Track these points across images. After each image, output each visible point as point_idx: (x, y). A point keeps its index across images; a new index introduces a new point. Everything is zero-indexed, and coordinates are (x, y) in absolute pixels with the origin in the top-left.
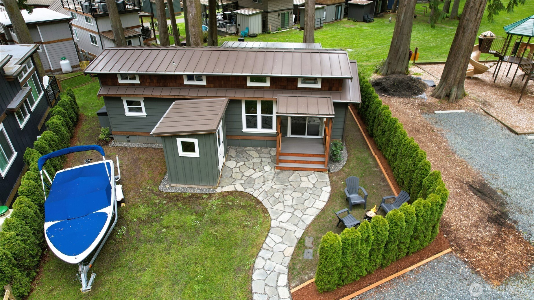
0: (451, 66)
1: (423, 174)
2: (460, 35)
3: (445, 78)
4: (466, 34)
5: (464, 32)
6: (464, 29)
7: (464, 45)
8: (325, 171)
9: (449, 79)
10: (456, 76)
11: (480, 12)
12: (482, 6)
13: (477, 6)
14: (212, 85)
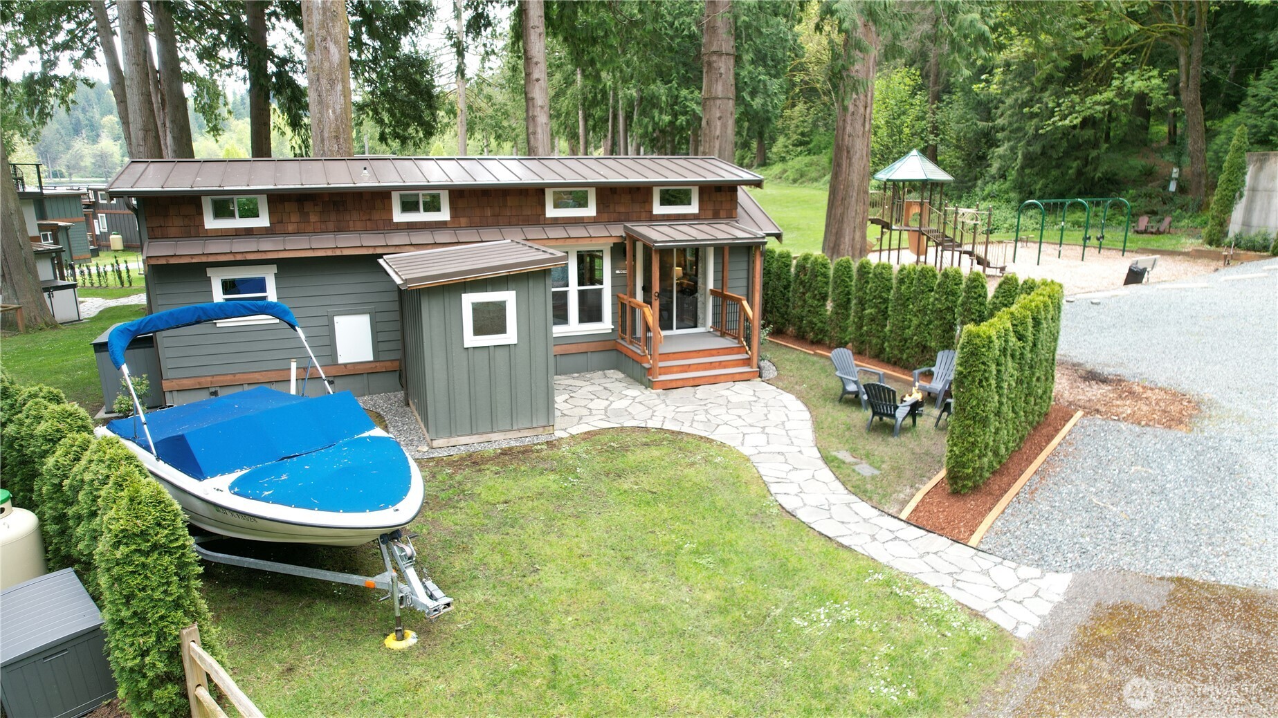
8: (754, 377)
12: (868, 109)
13: (862, 110)
14: (463, 221)
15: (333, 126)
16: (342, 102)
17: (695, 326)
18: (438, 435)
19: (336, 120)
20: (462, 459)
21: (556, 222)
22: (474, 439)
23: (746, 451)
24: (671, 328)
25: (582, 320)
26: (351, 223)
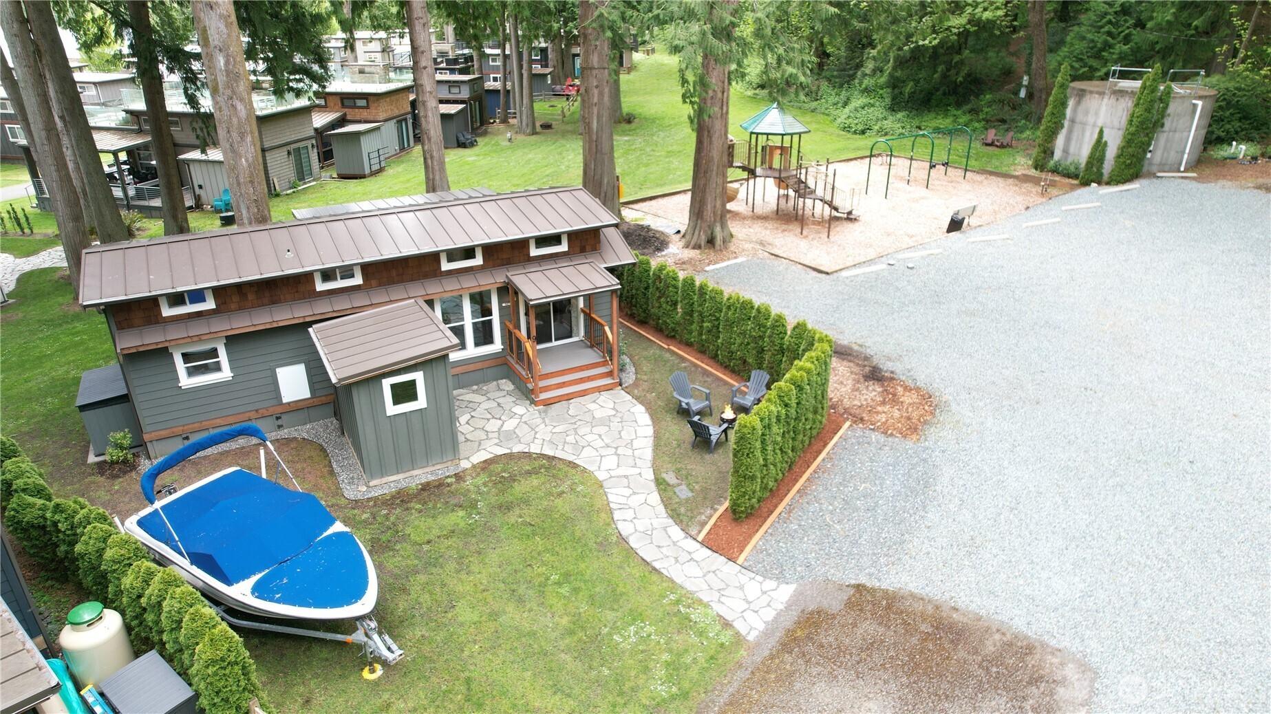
0: (704, 191)
1: (781, 333)
2: (706, 141)
3: (698, 213)
4: (713, 139)
5: (710, 137)
6: (709, 132)
7: (715, 156)
8: (616, 387)
9: (705, 214)
10: (715, 206)
11: (725, 103)
14: (374, 282)
15: (247, 172)
16: (253, 150)
17: (570, 336)
18: (372, 477)
19: (249, 166)
20: (393, 497)
21: (450, 273)
22: (400, 476)
23: (601, 476)
24: (551, 341)
25: (477, 344)
26: (282, 297)
